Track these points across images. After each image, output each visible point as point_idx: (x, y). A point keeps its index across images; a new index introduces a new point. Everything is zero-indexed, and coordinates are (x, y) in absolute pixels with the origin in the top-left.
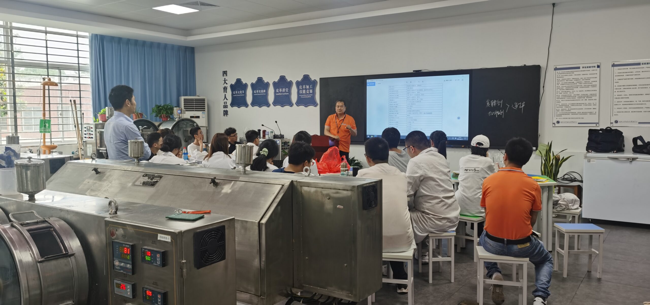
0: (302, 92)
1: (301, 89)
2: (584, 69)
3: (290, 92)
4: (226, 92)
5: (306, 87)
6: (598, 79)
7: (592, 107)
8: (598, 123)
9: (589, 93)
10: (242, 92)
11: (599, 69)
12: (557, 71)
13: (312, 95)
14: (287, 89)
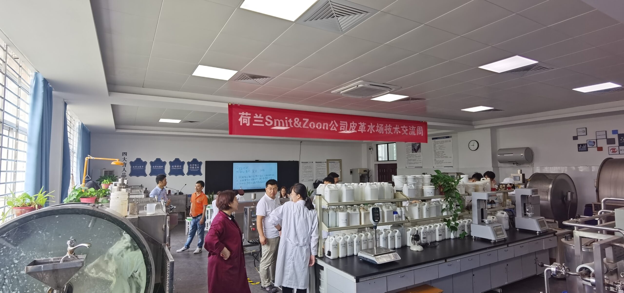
0: (192, 168)
1: (190, 166)
2: (309, 163)
3: (182, 168)
4: (125, 167)
5: (194, 165)
7: (311, 175)
8: (313, 180)
9: (310, 170)
10: (142, 167)
11: (313, 163)
12: (303, 163)
13: (199, 170)
14: (180, 166)
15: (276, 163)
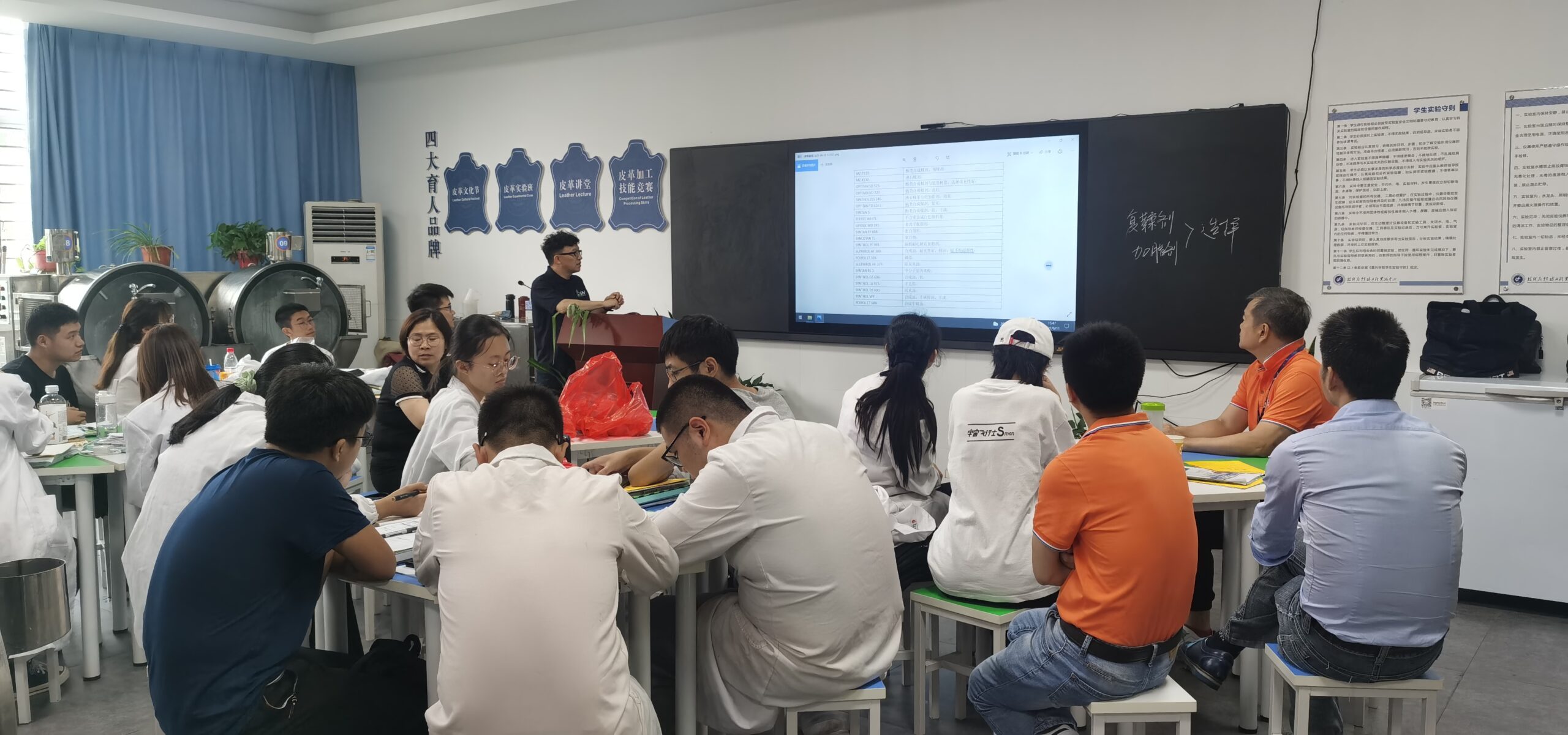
0: (627, 190)
1: (622, 182)
2: (1420, 115)
3: (594, 189)
4: (435, 191)
5: (636, 175)
6: (1461, 147)
7: (1444, 232)
8: (1461, 283)
9: (1434, 189)
10: (474, 191)
11: (1465, 113)
12: (1337, 122)
13: (652, 197)
14: (587, 181)
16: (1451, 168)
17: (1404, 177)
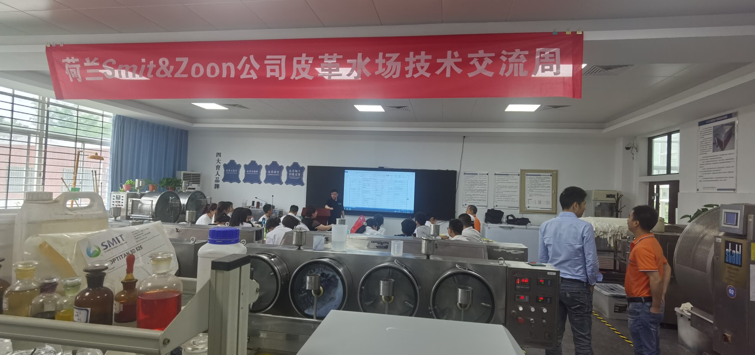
0: (292, 175)
1: (290, 173)
2: (480, 175)
3: (280, 174)
4: (219, 170)
5: (295, 171)
6: (487, 181)
7: (484, 197)
8: (487, 206)
9: (482, 189)
10: (235, 171)
11: (488, 175)
12: (465, 175)
13: (300, 177)
14: (278, 171)
15: (414, 173)
16: (485, 185)
17: (477, 186)
